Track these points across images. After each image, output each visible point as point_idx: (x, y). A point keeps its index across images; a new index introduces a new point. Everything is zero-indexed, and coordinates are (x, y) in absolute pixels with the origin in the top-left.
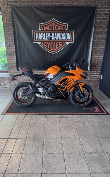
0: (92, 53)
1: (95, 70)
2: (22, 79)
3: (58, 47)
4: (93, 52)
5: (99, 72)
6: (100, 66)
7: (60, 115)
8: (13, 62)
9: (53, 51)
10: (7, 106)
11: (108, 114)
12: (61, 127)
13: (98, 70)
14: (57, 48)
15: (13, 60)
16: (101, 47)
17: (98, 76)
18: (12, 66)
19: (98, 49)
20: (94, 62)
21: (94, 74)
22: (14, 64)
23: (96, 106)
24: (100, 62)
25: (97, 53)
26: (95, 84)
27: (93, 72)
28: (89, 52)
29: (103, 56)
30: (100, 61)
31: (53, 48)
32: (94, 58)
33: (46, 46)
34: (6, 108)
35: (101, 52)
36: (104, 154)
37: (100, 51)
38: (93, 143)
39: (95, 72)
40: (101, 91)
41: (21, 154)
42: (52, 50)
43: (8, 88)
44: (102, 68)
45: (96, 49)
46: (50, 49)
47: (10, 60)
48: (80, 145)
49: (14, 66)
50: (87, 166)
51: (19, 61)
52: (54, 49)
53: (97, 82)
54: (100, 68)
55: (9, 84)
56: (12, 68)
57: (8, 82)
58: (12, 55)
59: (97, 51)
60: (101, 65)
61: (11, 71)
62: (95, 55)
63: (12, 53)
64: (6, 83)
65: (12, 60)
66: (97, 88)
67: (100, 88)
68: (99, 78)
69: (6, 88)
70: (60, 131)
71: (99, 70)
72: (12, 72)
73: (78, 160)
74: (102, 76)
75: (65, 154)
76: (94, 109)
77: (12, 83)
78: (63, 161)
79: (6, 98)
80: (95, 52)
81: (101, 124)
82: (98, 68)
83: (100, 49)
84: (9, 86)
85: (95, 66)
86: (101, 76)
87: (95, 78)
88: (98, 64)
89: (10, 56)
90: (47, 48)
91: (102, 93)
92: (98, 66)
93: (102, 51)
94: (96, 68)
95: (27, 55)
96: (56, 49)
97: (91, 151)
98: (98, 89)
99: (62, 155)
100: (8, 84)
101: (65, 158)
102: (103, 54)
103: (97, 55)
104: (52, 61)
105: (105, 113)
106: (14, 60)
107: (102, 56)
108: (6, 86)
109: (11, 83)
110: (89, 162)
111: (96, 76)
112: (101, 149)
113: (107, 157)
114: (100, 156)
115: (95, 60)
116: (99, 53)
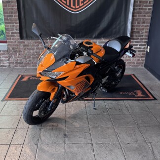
0: (133, 13)
1: (138, 39)
2: (28, 52)
3: (83, 4)
4: (136, 11)
5: (144, 42)
6: (146, 32)
7: (86, 101)
8: (13, 26)
9: (75, 9)
10: (8, 90)
11: (155, 99)
12: (88, 115)
13: (142, 39)
14: (81, 5)
15: (14, 24)
16: (148, 4)
17: (144, 47)
18: (12, 33)
19: (143, 6)
20: (137, 26)
21: (137, 45)
22: (16, 29)
23: (139, 90)
24: (146, 26)
25: (141, 13)
26: (139, 60)
27: (135, 42)
28: (129, 10)
29: (150, 18)
30: (146, 24)
31: (74, 5)
32: (137, 20)
33: (65, 2)
34: (7, 94)
35: (147, 11)
36: (145, 144)
37: (146, 9)
38: (132, 132)
39: (138, 42)
40: (148, 69)
41: (36, 145)
42: (74, 7)
43: (5, 66)
44: (149, 36)
45: (140, 6)
46: (70, 6)
47: (10, 23)
48: (115, 134)
49: (16, 33)
50: (123, 156)
51: (23, 24)
52: (77, 7)
53: (142, 57)
54: (146, 35)
55: (8, 60)
56: (13, 36)
57: (6, 57)
58: (12, 16)
59: (142, 9)
60: (148, 31)
61: (11, 40)
62: (139, 16)
63: (12, 12)
64: (3, 59)
65: (12, 23)
66: (141, 66)
67: (146, 66)
68: (144, 51)
69: (3, 66)
70: (87, 119)
71: (145, 39)
72: (12, 42)
73: (111, 150)
74: (149, 47)
75: (94, 145)
76: (136, 93)
77: (12, 59)
78: (92, 151)
79: (5, 80)
80: (138, 11)
81: (144, 111)
82: (143, 36)
83: (146, 6)
84: (8, 64)
85: (138, 32)
86: (147, 48)
87: (139, 51)
88: (143, 29)
89: (9, 18)
90: (66, 4)
91: (149, 73)
92: (143, 33)
93: (149, 9)
94: (140, 36)
95: (35, 16)
96: (78, 7)
97: (129, 140)
98: (143, 67)
99: (90, 145)
100: (6, 60)
101: (94, 149)
102: (151, 14)
103: (142, 16)
104: (73, 25)
105: (152, 98)
106: (16, 23)
107: (149, 16)
108: (3, 63)
109: (10, 59)
110: (126, 152)
111: (140, 48)
112: (142, 138)
113: (150, 147)
114: (140, 146)
115: (139, 23)
116: (145, 13)
